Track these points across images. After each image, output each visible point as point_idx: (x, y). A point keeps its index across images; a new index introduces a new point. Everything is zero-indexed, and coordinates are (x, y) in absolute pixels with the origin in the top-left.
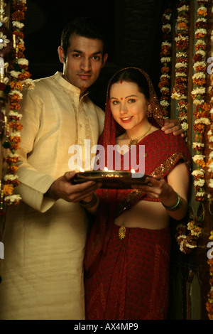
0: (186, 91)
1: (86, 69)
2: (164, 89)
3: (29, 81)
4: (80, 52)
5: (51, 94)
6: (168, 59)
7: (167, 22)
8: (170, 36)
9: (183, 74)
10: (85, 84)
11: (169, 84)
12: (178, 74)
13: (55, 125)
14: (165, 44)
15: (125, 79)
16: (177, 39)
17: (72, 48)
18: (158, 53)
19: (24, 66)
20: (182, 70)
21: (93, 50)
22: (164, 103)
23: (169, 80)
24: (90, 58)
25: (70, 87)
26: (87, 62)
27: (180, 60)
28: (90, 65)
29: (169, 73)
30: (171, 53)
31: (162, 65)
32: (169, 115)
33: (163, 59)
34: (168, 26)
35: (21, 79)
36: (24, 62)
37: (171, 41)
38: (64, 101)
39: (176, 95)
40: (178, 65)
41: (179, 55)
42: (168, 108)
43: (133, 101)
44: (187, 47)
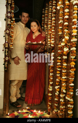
0: (47, 26)
1: (25, 19)
2: (43, 25)
3: (15, 23)
4: (24, 16)
5: (19, 26)
6: (44, 19)
7: (43, 11)
8: (44, 14)
9: (47, 22)
10: (25, 23)
11: (44, 24)
12: (46, 22)
13: (20, 32)
14: (43, 15)
15: (34, 21)
16: (45, 15)
17: (22, 15)
18: (41, 17)
19: (14, 20)
20: (46, 21)
21: (27, 16)
22: (43, 28)
23: (44, 23)
24: (26, 17)
25: (22, 24)
26: (25, 18)
27: (46, 19)
28: (26, 19)
29: (44, 22)
30: (44, 18)
31: (42, 20)
32: (44, 30)
33: (43, 19)
34: (44, 12)
35: (13, 23)
36: (14, 19)
37: (44, 15)
38: (21, 27)
39: (45, 26)
40: (46, 20)
41: (46, 18)
42: (44, 29)
43: (35, 26)
44: (47, 16)
